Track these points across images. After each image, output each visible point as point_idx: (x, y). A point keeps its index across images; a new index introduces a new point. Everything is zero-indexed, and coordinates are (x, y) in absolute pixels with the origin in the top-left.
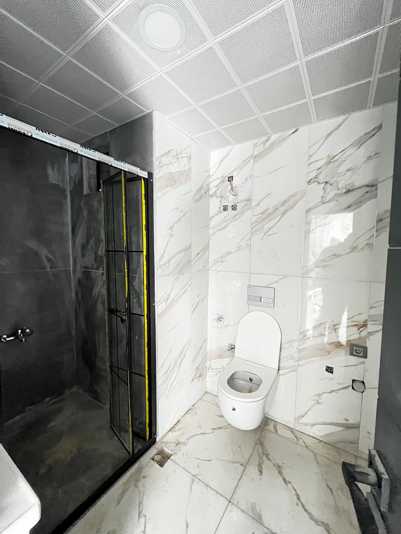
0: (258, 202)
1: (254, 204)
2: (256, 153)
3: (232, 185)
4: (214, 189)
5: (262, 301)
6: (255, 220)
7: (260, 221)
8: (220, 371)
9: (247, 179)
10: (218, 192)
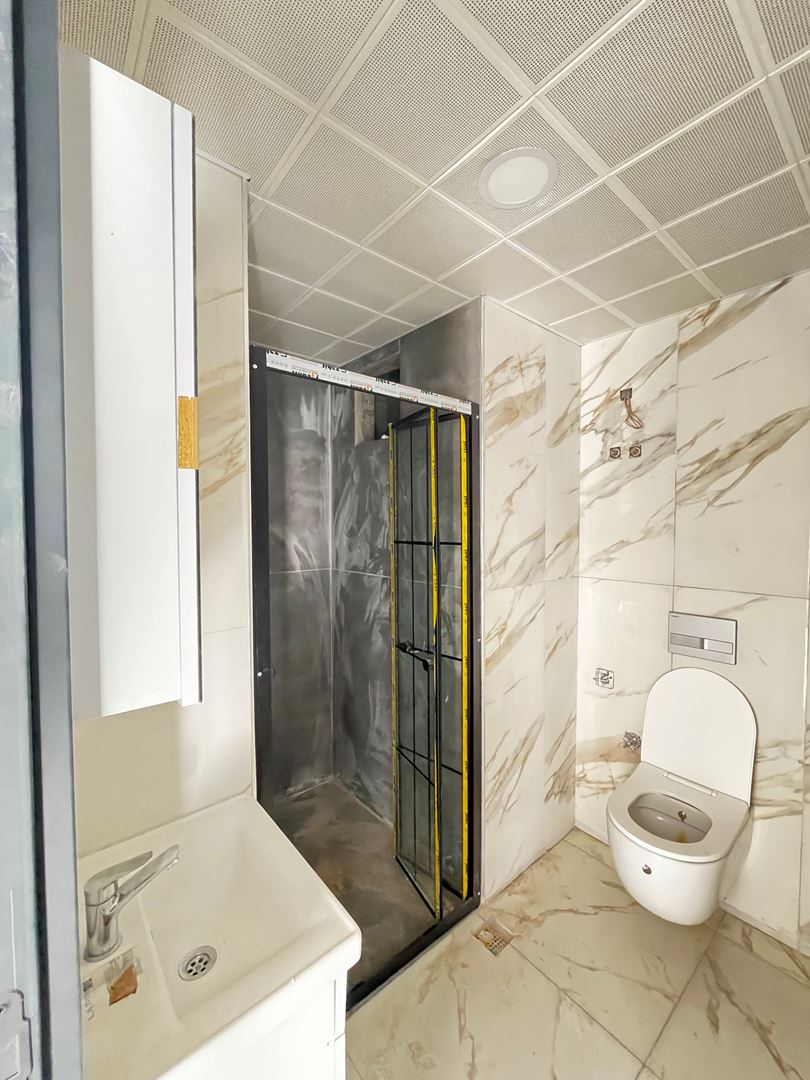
0: (691, 438)
1: (680, 442)
2: (682, 341)
3: (629, 407)
4: (590, 418)
5: (706, 647)
6: (684, 475)
7: (698, 477)
8: (606, 789)
9: (663, 393)
10: (599, 422)
